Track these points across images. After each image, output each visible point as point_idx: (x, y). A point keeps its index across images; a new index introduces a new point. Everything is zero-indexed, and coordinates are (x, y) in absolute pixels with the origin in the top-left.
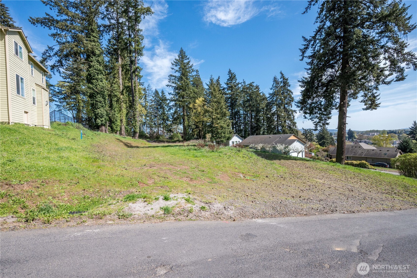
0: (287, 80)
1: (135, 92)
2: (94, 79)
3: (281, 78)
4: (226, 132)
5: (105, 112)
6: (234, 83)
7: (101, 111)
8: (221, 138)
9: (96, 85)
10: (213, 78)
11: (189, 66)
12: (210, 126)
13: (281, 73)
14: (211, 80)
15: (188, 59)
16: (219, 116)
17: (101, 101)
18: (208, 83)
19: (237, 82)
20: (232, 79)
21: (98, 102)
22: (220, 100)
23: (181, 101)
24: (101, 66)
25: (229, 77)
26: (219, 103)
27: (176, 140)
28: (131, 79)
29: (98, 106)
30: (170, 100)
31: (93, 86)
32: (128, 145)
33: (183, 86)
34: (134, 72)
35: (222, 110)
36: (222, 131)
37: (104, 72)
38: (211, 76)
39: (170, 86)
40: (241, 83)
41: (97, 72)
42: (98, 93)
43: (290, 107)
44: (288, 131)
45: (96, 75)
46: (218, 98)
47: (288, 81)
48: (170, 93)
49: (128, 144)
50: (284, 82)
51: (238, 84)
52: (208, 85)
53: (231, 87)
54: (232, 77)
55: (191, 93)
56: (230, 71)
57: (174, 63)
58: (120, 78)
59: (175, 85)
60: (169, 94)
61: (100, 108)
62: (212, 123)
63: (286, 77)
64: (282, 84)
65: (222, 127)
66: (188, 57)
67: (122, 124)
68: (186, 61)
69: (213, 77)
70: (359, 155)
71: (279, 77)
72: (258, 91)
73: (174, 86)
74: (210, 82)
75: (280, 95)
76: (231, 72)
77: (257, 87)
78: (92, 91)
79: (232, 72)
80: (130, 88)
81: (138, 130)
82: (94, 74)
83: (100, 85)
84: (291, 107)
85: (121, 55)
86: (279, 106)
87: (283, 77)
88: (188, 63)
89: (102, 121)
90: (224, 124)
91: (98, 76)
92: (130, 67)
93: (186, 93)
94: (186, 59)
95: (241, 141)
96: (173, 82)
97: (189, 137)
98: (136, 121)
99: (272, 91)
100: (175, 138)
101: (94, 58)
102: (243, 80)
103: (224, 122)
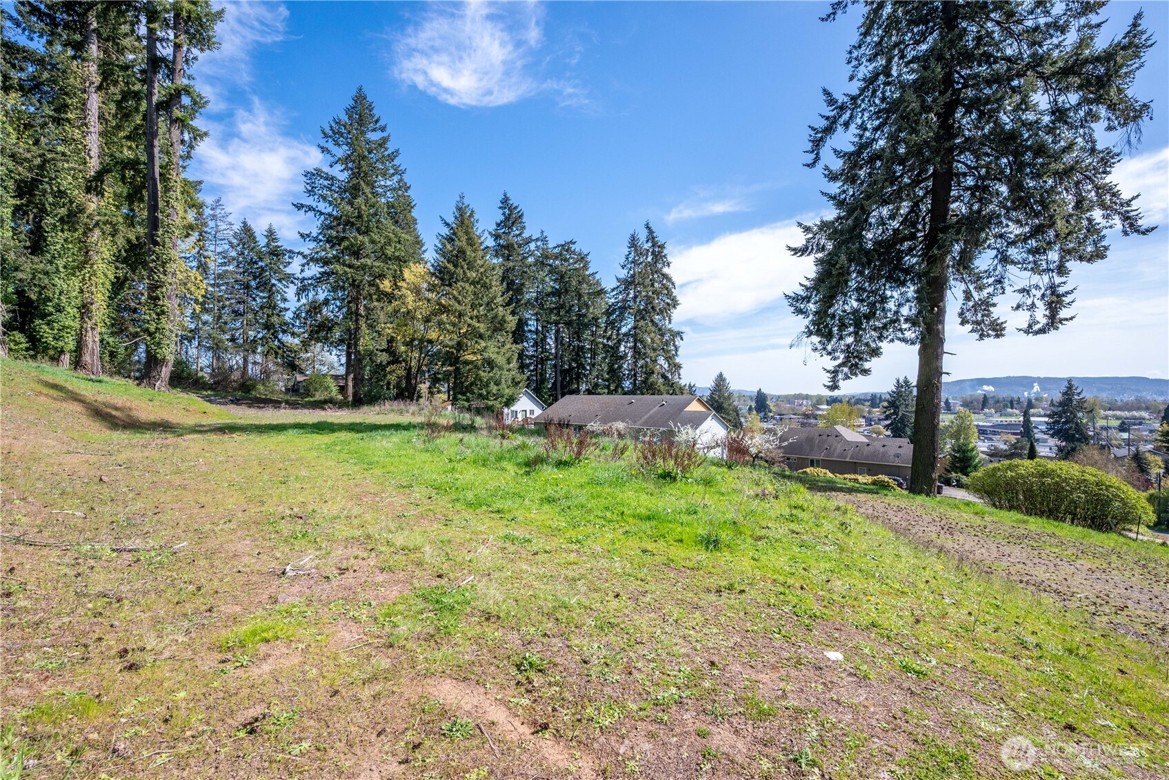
0: (662, 247)
1: (167, 189)
3: (647, 242)
4: (503, 381)
6: (517, 236)
8: (487, 399)
10: (466, 204)
11: (386, 153)
12: (452, 358)
13: (648, 227)
14: (459, 209)
15: (383, 129)
16: (482, 327)
18: (451, 220)
19: (526, 235)
20: (513, 223)
22: (487, 277)
23: (350, 266)
25: (502, 218)
26: (487, 287)
27: (322, 398)
28: (146, 134)
30: (305, 257)
32: (115, 417)
33: (360, 216)
34: (166, 105)
35: (493, 310)
36: (491, 374)
38: (462, 197)
39: (310, 208)
40: (537, 240)
43: (667, 322)
44: (662, 388)
46: (482, 270)
47: (665, 252)
48: (308, 236)
49: (114, 413)
50: (653, 253)
51: (528, 241)
52: (447, 224)
53: (509, 247)
54: (511, 218)
55: (389, 242)
56: (505, 201)
57: (331, 133)
58: (92, 129)
59: (329, 210)
60: (302, 236)
62: (460, 346)
63: (660, 240)
64: (650, 259)
65: (490, 364)
66: (381, 123)
67: (89, 324)
68: (374, 136)
69: (466, 202)
70: (838, 457)
71: (643, 235)
72: (585, 267)
73: (326, 211)
74: (456, 217)
75: (645, 287)
76: (511, 202)
77: (582, 258)
79: (514, 201)
80: (138, 171)
81: (169, 352)
84: (670, 323)
85: (99, 35)
86: (641, 315)
87: (653, 238)
88: (382, 143)
90: (498, 353)
92: (147, 80)
93: (373, 242)
94: (374, 130)
95: (538, 412)
96: (324, 198)
97: (370, 391)
98: (163, 313)
99: (625, 271)
100: (316, 390)
102: (542, 232)
103: (497, 350)
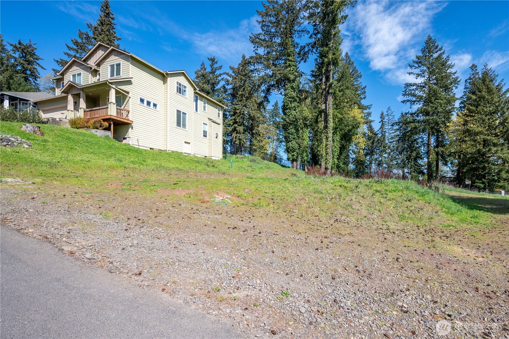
2: (287, 109)
5: (297, 145)
7: (292, 144)
9: (289, 116)
17: (293, 133)
21: (290, 134)
24: (295, 93)
29: (290, 139)
31: (286, 117)
37: (297, 99)
41: (290, 100)
42: (290, 124)
45: (290, 104)
61: (292, 140)
78: (285, 123)
82: (288, 103)
83: (292, 115)
89: (293, 155)
91: (291, 104)
92: (326, 84)
101: (289, 85)
